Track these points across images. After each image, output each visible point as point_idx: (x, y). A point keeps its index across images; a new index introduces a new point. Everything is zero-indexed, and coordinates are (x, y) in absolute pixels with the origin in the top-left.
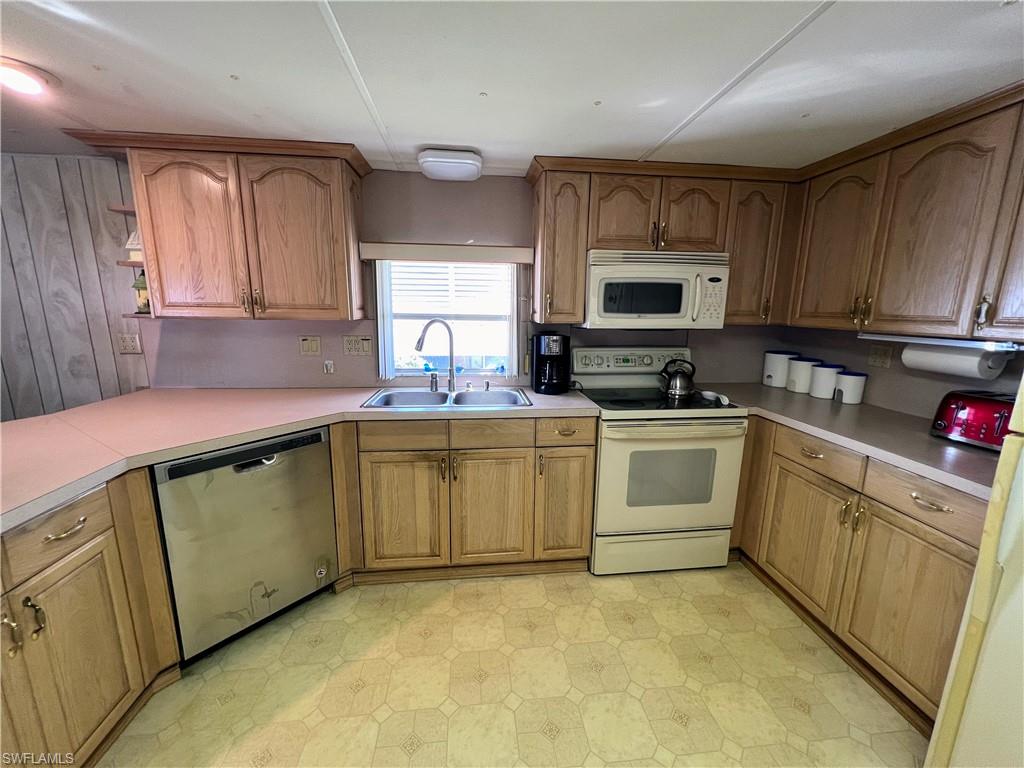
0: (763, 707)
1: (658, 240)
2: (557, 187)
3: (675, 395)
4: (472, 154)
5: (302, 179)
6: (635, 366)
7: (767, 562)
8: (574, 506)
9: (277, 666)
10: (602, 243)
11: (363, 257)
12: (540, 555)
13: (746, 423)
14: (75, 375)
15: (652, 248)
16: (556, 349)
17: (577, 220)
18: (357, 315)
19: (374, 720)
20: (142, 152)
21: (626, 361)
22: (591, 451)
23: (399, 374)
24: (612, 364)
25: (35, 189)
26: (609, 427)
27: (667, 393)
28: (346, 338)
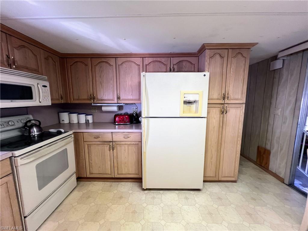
0: (117, 206)
1: (11, 64)
3: (35, 135)
6: (4, 127)
7: (90, 174)
13: (73, 135)
15: (8, 67)
26: (21, 159)
27: (30, 136)
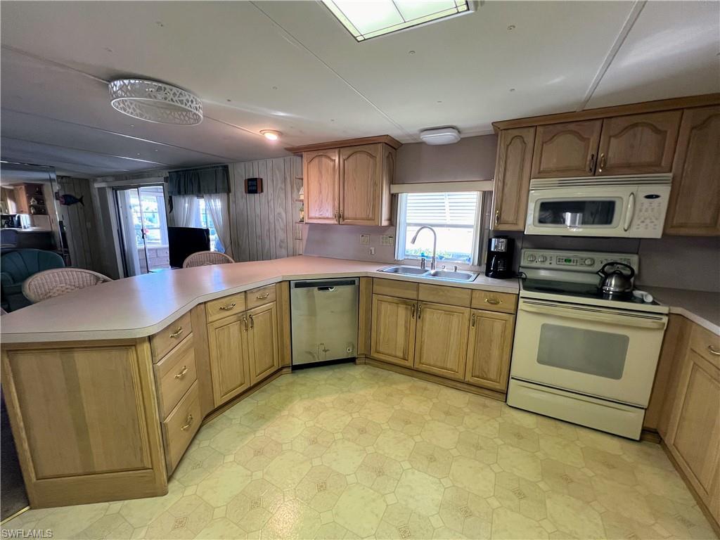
1: (596, 168)
2: (509, 139)
3: (609, 291)
4: (451, 129)
5: (364, 156)
6: (576, 265)
7: (674, 445)
8: (495, 352)
9: (323, 382)
10: (542, 174)
11: (392, 192)
12: (469, 378)
13: (665, 319)
14: (281, 247)
15: (589, 174)
16: (502, 248)
17: (523, 160)
18: (385, 223)
19: (351, 416)
20: (309, 153)
21: (568, 260)
22: (511, 318)
23: (406, 257)
24: (554, 262)
25: (277, 172)
26: (524, 302)
27: (602, 289)
28: (381, 236)
